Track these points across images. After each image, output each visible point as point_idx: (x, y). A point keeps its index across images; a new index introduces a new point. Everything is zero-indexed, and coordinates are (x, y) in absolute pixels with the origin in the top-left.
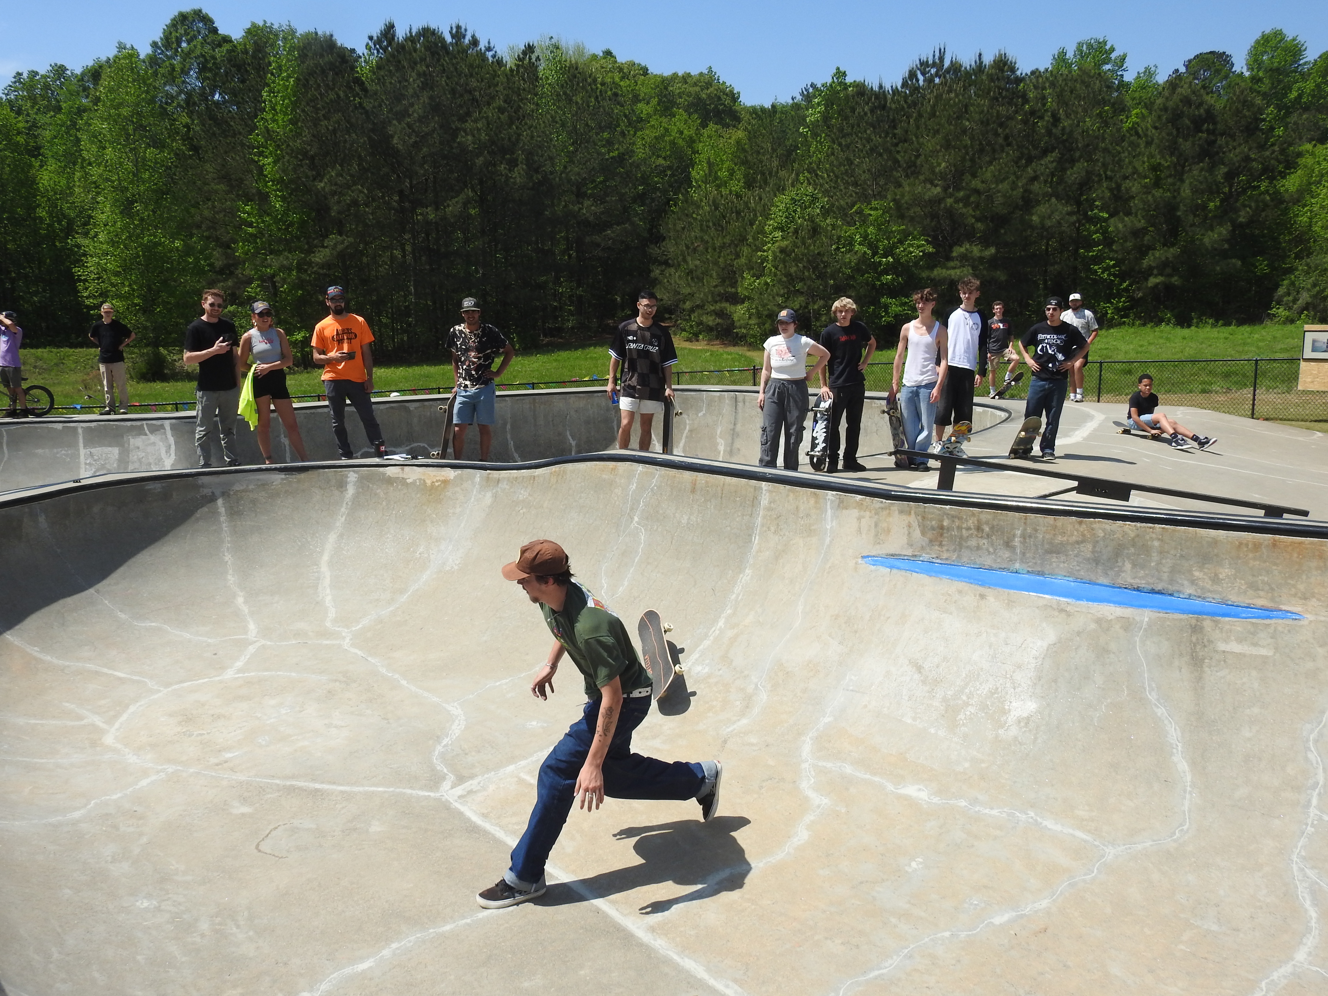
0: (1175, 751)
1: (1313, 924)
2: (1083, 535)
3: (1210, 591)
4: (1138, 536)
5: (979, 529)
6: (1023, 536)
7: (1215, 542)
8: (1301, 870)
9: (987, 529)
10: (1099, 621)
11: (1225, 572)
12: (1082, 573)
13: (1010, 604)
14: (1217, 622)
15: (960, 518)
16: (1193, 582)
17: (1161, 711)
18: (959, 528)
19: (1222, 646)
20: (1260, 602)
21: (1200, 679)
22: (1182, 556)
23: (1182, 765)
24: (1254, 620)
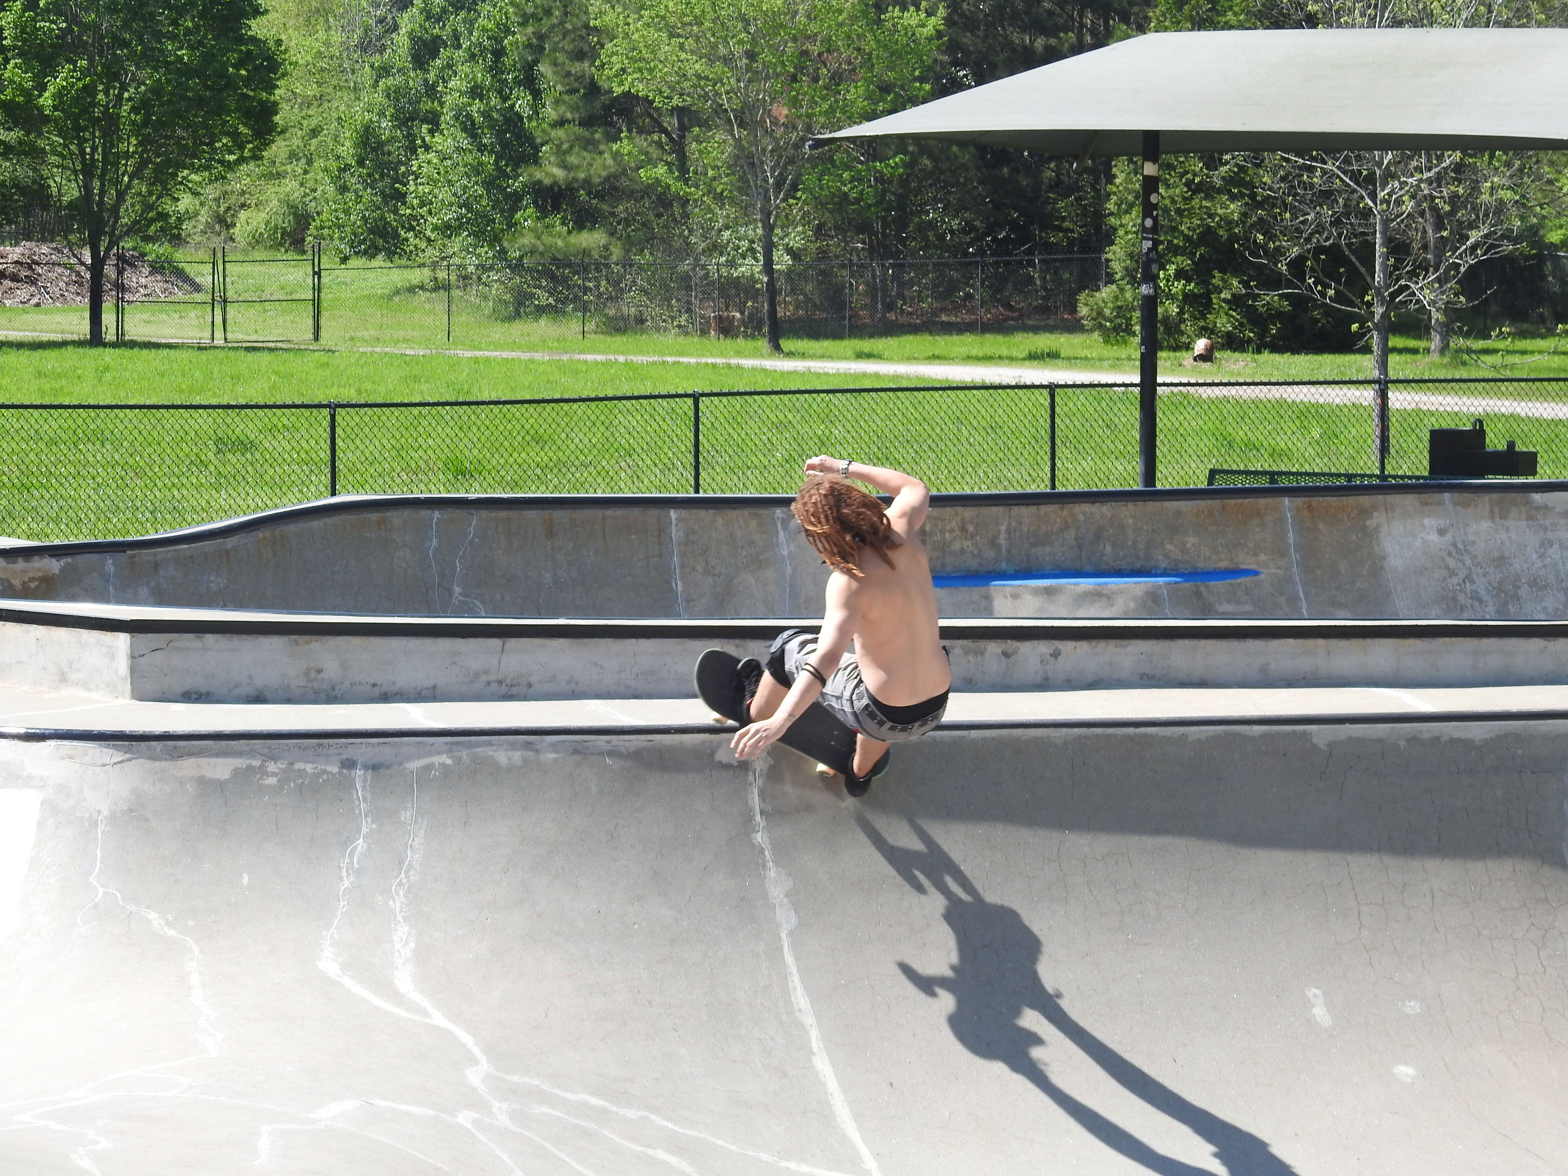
2: (1066, 522)
4: (1114, 515)
5: (963, 529)
6: (1008, 531)
7: (1178, 513)
9: (971, 528)
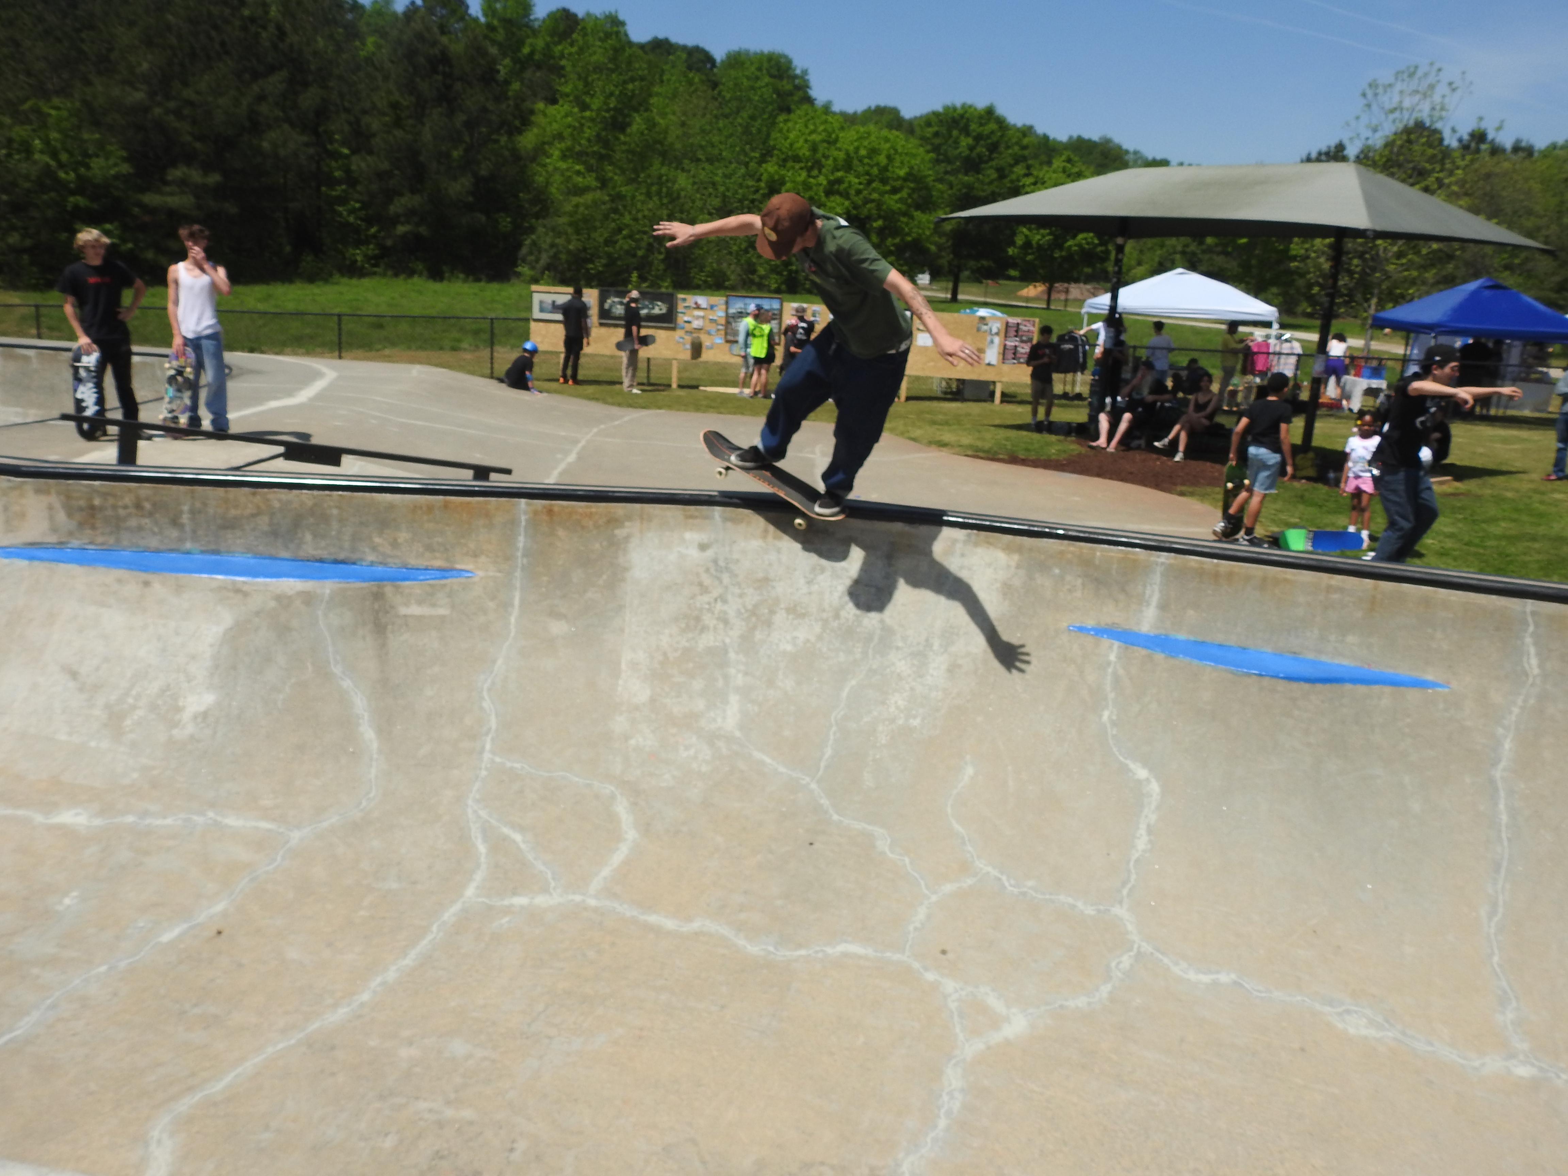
0: (361, 721)
1: (483, 859)
3: (391, 557)
8: (475, 812)
10: (278, 598)
11: (403, 536)
12: (261, 548)
13: (179, 589)
14: (397, 587)
15: (114, 496)
16: (374, 549)
17: (347, 684)
18: (114, 507)
19: (403, 611)
20: (438, 563)
21: (383, 645)
22: (361, 523)
23: (368, 733)
24: (431, 582)
